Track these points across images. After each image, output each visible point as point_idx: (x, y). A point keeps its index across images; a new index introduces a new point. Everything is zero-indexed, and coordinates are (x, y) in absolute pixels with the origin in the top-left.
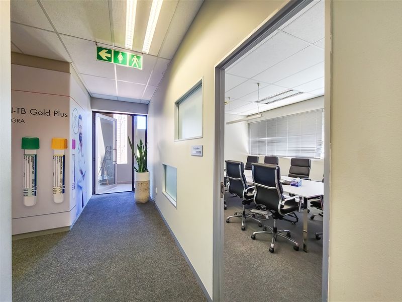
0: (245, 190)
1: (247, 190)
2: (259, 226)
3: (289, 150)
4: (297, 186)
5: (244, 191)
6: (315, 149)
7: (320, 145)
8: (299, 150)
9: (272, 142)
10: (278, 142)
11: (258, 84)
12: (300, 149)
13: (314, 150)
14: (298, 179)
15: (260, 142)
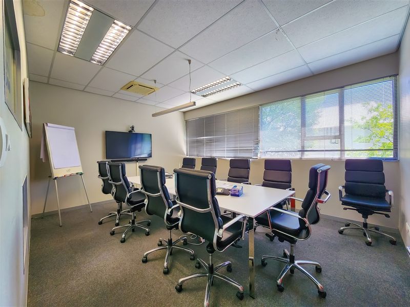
0: (168, 211)
1: (170, 210)
2: (191, 259)
3: (227, 150)
4: (238, 196)
5: (166, 212)
6: (253, 148)
7: (258, 144)
8: (237, 150)
9: (211, 141)
10: (217, 141)
11: (190, 61)
12: (238, 148)
13: (252, 150)
14: (239, 186)
15: (198, 141)
